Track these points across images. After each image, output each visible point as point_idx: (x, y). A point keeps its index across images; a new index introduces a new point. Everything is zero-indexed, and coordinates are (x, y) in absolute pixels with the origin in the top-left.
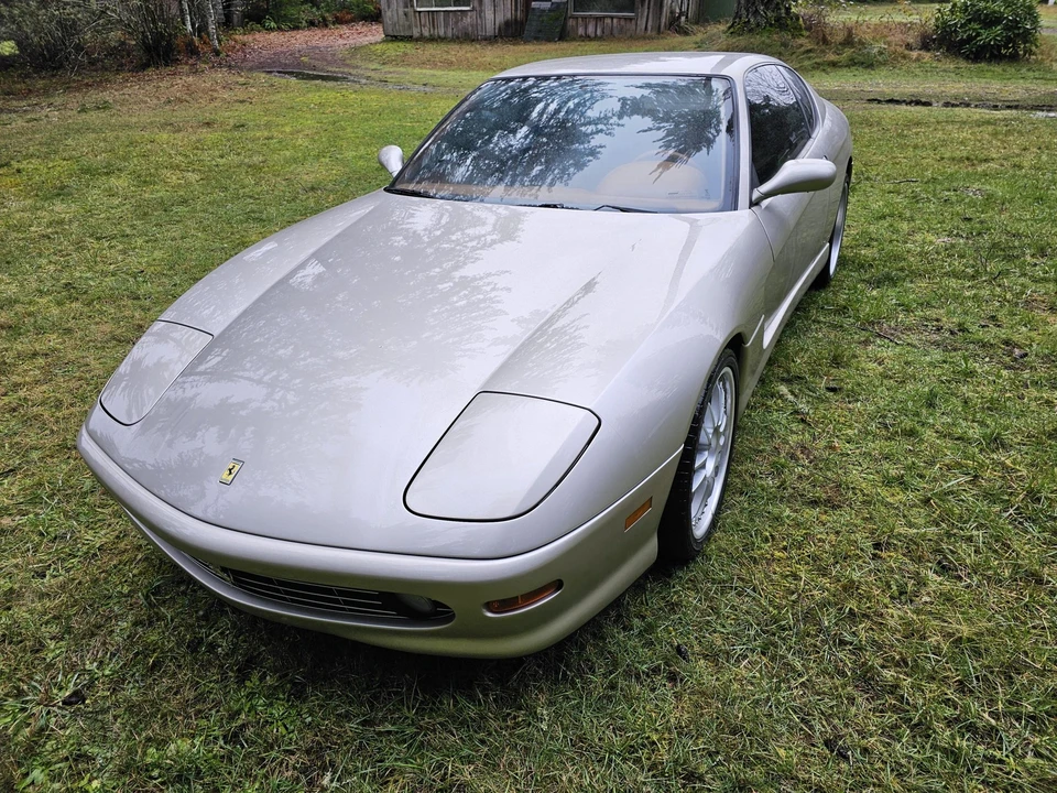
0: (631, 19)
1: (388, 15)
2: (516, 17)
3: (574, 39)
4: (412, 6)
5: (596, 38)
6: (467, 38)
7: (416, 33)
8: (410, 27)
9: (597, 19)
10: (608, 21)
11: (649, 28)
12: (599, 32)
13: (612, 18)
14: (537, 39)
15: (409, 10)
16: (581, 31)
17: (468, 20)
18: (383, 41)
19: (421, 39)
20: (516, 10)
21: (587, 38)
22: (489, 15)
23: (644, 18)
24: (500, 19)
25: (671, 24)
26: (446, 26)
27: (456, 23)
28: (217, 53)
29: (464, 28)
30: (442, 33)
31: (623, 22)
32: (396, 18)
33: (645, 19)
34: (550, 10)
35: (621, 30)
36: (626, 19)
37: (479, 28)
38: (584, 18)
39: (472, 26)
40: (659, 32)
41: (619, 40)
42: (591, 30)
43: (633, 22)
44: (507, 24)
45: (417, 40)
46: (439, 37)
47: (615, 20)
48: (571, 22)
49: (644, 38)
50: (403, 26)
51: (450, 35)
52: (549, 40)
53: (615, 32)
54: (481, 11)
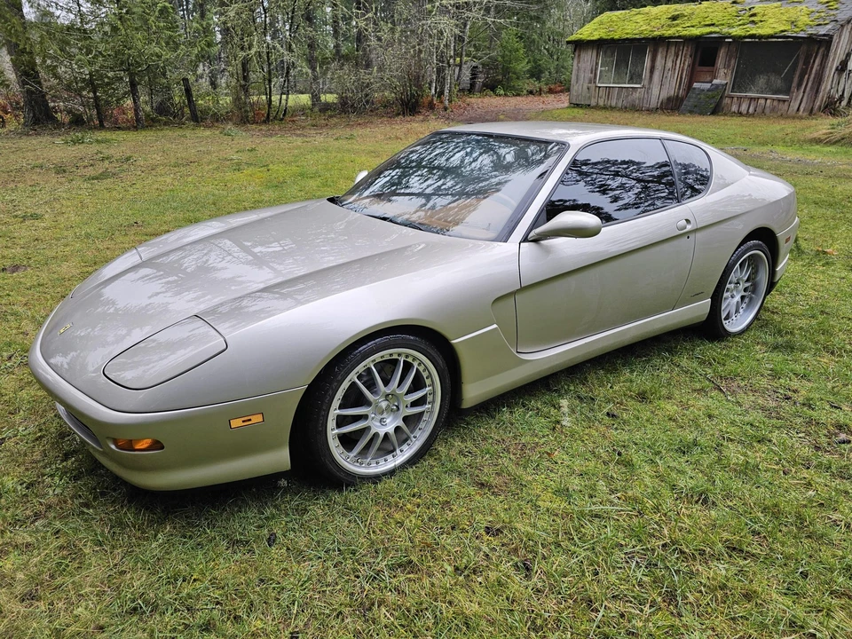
0: (784, 101)
1: (575, 88)
2: (678, 93)
3: (725, 115)
4: (595, 82)
5: (748, 115)
6: (634, 108)
7: (593, 103)
8: (590, 98)
9: (751, 99)
10: (762, 101)
11: (802, 109)
12: (751, 110)
13: (766, 99)
14: (691, 112)
15: (592, 85)
16: (734, 108)
17: (636, 95)
18: (568, 107)
19: (597, 107)
20: (679, 89)
21: (740, 114)
22: (655, 91)
23: (799, 99)
24: (664, 95)
25: (826, 107)
26: (618, 99)
27: (627, 96)
28: (446, 109)
29: (634, 101)
30: (613, 104)
31: (775, 103)
32: (580, 92)
33: (799, 102)
34: (708, 90)
35: (773, 109)
36: (779, 100)
37: (645, 101)
38: (739, 98)
39: (639, 99)
40: (811, 112)
41: (768, 118)
42: (744, 108)
43: (786, 103)
44: (669, 99)
45: (592, 108)
46: (611, 107)
47: (768, 101)
48: (727, 101)
49: (794, 118)
50: (585, 97)
51: (620, 105)
52: (702, 113)
53: (767, 111)
54: (649, 88)
